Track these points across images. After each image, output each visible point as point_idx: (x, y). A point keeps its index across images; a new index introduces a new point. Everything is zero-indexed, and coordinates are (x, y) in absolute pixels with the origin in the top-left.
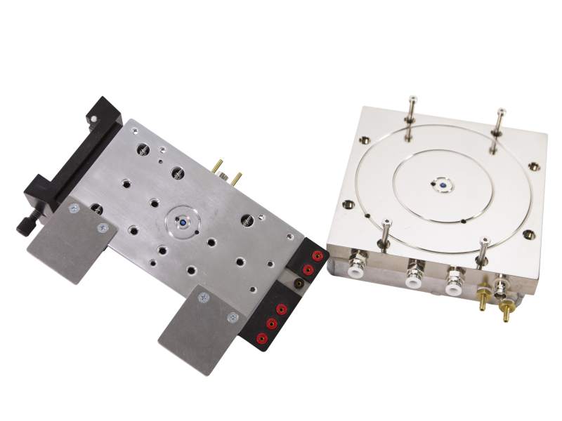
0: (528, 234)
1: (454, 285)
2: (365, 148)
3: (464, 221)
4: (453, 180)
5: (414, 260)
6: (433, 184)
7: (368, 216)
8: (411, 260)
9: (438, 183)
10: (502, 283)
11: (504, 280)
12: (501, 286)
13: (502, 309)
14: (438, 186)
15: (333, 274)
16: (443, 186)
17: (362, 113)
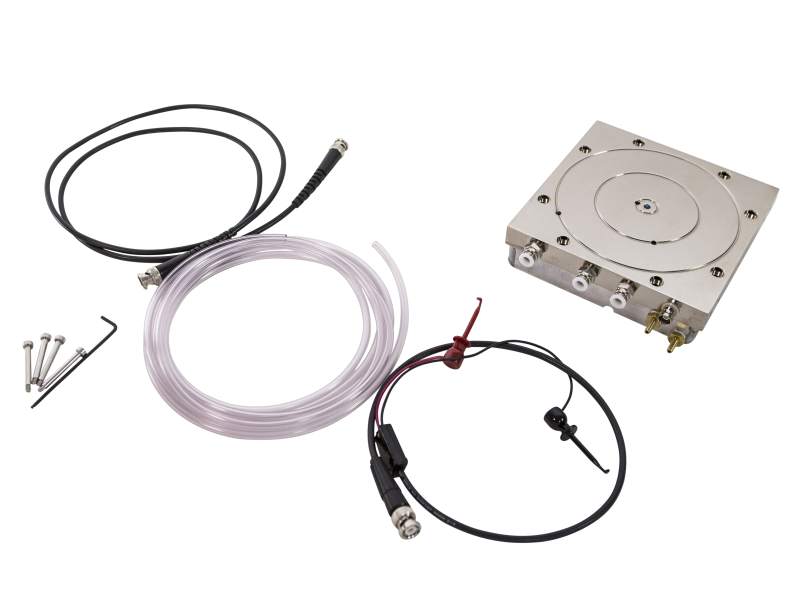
0: (717, 271)
1: (620, 297)
2: (583, 155)
3: (654, 243)
4: (658, 205)
5: (589, 263)
6: (637, 203)
7: (559, 213)
8: (587, 263)
9: (643, 204)
10: (671, 309)
11: (675, 308)
12: (668, 311)
13: (670, 340)
14: (641, 207)
15: (513, 264)
16: (647, 207)
17: (594, 126)
